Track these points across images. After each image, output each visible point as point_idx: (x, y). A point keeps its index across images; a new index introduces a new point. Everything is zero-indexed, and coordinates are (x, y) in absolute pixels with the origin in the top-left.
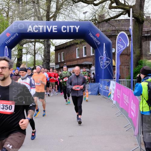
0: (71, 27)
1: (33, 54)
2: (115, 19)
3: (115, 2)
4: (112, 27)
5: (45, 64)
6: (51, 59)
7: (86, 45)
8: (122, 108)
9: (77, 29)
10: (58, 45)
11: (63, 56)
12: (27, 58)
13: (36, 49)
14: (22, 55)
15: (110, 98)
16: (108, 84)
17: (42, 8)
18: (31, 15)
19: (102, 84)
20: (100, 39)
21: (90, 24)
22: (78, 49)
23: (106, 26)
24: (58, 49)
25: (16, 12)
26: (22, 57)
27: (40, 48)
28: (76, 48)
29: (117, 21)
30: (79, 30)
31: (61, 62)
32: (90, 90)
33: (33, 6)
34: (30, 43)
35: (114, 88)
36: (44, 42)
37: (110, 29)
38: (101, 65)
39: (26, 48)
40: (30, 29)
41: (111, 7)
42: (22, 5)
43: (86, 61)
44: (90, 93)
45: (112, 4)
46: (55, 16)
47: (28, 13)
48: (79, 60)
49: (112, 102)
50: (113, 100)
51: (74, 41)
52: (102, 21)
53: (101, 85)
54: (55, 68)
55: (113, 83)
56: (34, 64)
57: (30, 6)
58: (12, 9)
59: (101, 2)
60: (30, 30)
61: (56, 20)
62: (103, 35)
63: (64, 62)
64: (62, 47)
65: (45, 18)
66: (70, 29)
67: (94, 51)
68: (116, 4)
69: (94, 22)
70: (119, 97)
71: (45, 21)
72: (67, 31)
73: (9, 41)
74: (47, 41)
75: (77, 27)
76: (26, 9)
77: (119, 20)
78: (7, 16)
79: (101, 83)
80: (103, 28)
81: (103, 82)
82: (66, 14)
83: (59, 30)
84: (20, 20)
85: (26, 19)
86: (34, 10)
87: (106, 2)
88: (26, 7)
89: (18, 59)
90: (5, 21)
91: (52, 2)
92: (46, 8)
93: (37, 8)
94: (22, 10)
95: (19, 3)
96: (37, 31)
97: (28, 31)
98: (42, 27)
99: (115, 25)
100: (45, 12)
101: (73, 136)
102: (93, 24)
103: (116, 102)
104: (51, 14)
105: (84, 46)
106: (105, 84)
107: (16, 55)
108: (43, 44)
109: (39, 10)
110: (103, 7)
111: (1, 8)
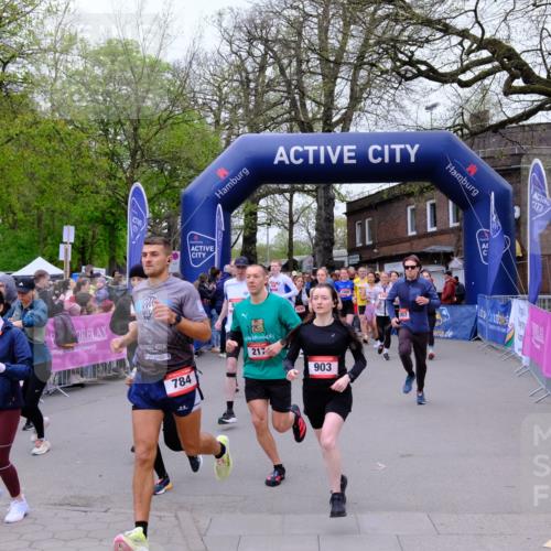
0: (394, 150)
1: (287, 225)
2: (521, 123)
3: (522, 75)
4: (510, 146)
5: (320, 251)
6: (336, 238)
7: (437, 196)
8: (548, 379)
9: (413, 152)
10: (356, 198)
11: (370, 227)
12: (267, 237)
13: (293, 210)
14: (256, 229)
15: (509, 349)
16: (502, 310)
17: (310, 98)
18: (280, 119)
19: (485, 309)
20: (479, 180)
21: (449, 140)
22: (413, 210)
23: (493, 145)
24: (356, 210)
25: (241, 111)
26: (255, 234)
27: (306, 208)
28: (407, 206)
29: (527, 128)
30: (416, 155)
31: (365, 247)
32: (450, 325)
33: (286, 95)
34: (277, 195)
35: (525, 319)
36: (316, 191)
37: (505, 153)
38: (482, 254)
39: (267, 208)
40: (281, 155)
41: (509, 90)
42: (256, 90)
43: (435, 244)
44: (450, 334)
45: (512, 81)
46: (346, 120)
47: (272, 113)
48: (415, 242)
49: (519, 360)
50: (520, 354)
51: (403, 186)
52: (479, 128)
53: (483, 312)
54: (346, 264)
55: (520, 310)
56: (290, 254)
57: (278, 95)
58: (229, 103)
59: (479, 75)
60: (282, 159)
61: (348, 130)
62: (486, 166)
63: (372, 247)
64: (366, 205)
65: (318, 126)
66: (392, 153)
67: (461, 213)
68: (525, 82)
69: (460, 132)
70: (538, 347)
71: (320, 133)
72: (383, 160)
73: (225, 190)
74: (324, 188)
75: (412, 147)
76: (268, 102)
77: (533, 125)
78: (217, 122)
79: (483, 305)
80: (484, 148)
81: (488, 302)
82: (379, 112)
83: (361, 157)
84: (252, 132)
85: (266, 128)
86: (291, 103)
87: (492, 77)
88: (266, 96)
89: (245, 240)
90: (212, 137)
91: (339, 80)
92: (323, 98)
93: (297, 97)
94: (257, 104)
95: (248, 86)
96: (301, 161)
97: (276, 162)
98: (314, 151)
99: (519, 140)
100: (319, 109)
101: (410, 455)
102: (456, 137)
103: (531, 360)
104: (337, 113)
105: (432, 202)
106: (494, 309)
107: (241, 228)
108: (314, 196)
109: (304, 105)
110: (485, 90)
111: (200, 101)
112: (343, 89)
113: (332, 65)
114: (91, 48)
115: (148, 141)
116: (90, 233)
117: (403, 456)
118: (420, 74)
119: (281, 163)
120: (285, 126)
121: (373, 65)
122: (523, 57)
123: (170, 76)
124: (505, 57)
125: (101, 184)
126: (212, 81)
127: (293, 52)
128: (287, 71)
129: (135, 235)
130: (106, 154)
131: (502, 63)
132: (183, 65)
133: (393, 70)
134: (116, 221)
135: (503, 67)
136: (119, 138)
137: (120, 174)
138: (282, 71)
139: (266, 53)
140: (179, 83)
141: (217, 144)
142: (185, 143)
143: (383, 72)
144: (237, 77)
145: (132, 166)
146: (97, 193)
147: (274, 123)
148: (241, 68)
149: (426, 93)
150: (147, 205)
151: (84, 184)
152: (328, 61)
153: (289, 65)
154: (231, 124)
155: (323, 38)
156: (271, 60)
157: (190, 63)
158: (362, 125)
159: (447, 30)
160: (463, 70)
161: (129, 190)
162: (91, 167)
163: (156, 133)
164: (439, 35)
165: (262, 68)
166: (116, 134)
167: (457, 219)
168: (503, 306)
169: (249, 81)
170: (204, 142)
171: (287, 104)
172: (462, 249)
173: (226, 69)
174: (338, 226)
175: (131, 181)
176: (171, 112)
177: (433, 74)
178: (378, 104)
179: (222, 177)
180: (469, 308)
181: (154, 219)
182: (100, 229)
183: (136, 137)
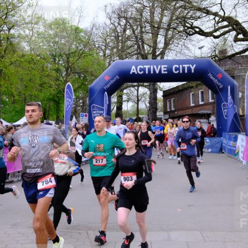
0: (184, 67)
1: (136, 101)
2: (242, 55)
3: (242, 33)
4: (237, 65)
5: (151, 113)
6: (158, 107)
7: (204, 88)
9: (193, 68)
10: (167, 89)
11: (174, 102)
12: (127, 107)
13: (139, 94)
14: (122, 103)
15: (236, 157)
16: (234, 139)
17: (146, 44)
18: (133, 53)
19: (226, 139)
20: (223, 80)
21: (209, 62)
22: (193, 94)
23: (229, 64)
24: (167, 94)
25: (115, 50)
26: (122, 105)
27: (145, 94)
28: (190, 92)
29: (244, 57)
30: (195, 70)
31: (171, 111)
32: (210, 146)
33: (135, 42)
34: (131, 88)
35: (244, 144)
36: (149, 86)
38: (225, 114)
39: (127, 94)
40: (133, 70)
41: (236, 40)
42: (122, 41)
43: (203, 110)
44: (210, 150)
45: (238, 35)
46: (162, 54)
47: (129, 51)
48: (194, 109)
49: (241, 162)
50: (242, 159)
51: (188, 84)
52: (223, 57)
53: (225, 141)
54: (163, 119)
55: (241, 137)
56: (138, 114)
57: (132, 43)
58: (110, 46)
59: (223, 33)
60: (134, 71)
61: (164, 58)
62: (226, 74)
63: (174, 111)
64: (172, 92)
65: (150, 56)
66: (183, 69)
67: (214, 95)
68: (243, 36)
69: (214, 59)
71: (151, 59)
72: (179, 72)
73: (108, 86)
74: (153, 85)
75: (193, 66)
76: (127, 46)
78: (104, 55)
79: (225, 137)
80: (225, 66)
81: (227, 136)
82: (177, 50)
83: (170, 70)
84: (120, 59)
85: (126, 58)
86: (138, 46)
87: (228, 34)
88: (126, 43)
89: (117, 108)
90: (102, 62)
91: (159, 36)
92: (152, 44)
93: (140, 43)
94: (122, 47)
95: (118, 38)
96: (142, 72)
97: (131, 73)
98: (148, 68)
99: (241, 62)
100: (150, 49)
101: (193, 205)
102: (212, 61)
103: (247, 162)
104: (158, 51)
105: (201, 90)
106: (230, 139)
107: (115, 103)
108: (148, 88)
109: (143, 47)
110: (225, 40)
111: (97, 46)
112: (161, 40)
113: (156, 29)
114: (48, 22)
115: (74, 64)
116: (48, 105)
117: (189, 206)
118: (196, 32)
119: (134, 73)
120: (135, 57)
121: (174, 29)
122: (243, 24)
123: (83, 34)
124: (234, 24)
125: (53, 83)
126: (102, 36)
127: (138, 23)
128: (136, 32)
129: (68, 106)
130: (55, 70)
131: (233, 27)
132: (89, 29)
133: (184, 31)
134: (59, 100)
135: (234, 29)
136: (60, 62)
137: (61, 79)
138: (134, 32)
139: (126, 24)
140: (87, 37)
141: (104, 65)
142: (90, 65)
143: (179, 32)
144: (113, 34)
145: (66, 75)
146: (51, 87)
147: (130, 55)
148: (115, 30)
149: (199, 41)
150: (73, 93)
151: (45, 83)
152: (154, 27)
153: (137, 29)
154: (111, 56)
155: (152, 17)
156: (129, 27)
157: (92, 28)
158: (170, 56)
159: (208, 13)
160: (216, 31)
161: (65, 86)
162: (48, 76)
163: (77, 60)
164: (204, 15)
165: (125, 31)
166: (59, 61)
167: (213, 98)
168: (234, 138)
169: (119, 36)
170: (99, 65)
171: (136, 47)
172: (215, 112)
173: (108, 31)
174: (159, 102)
175: (66, 82)
176: (84, 51)
177: (202, 33)
178: (177, 46)
179: (107, 80)
180: (219, 138)
181: (76, 99)
182: (52, 103)
183: (68, 62)
